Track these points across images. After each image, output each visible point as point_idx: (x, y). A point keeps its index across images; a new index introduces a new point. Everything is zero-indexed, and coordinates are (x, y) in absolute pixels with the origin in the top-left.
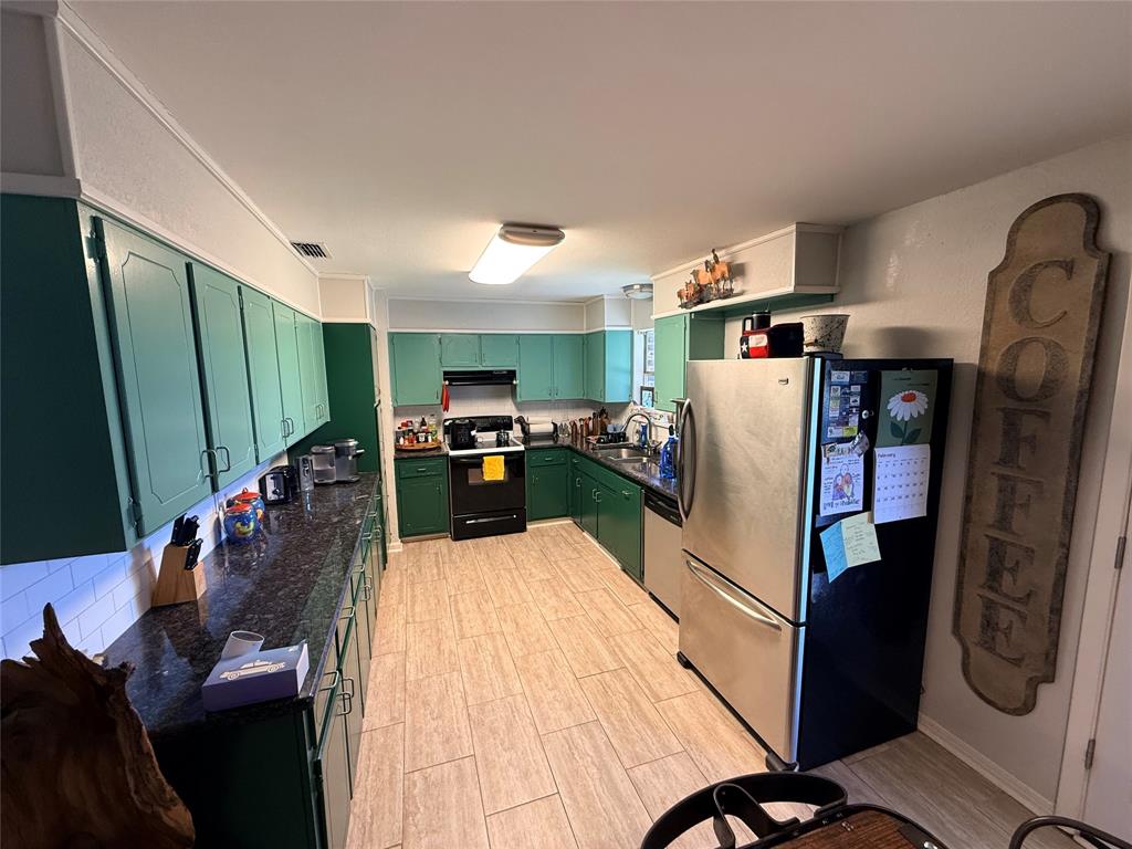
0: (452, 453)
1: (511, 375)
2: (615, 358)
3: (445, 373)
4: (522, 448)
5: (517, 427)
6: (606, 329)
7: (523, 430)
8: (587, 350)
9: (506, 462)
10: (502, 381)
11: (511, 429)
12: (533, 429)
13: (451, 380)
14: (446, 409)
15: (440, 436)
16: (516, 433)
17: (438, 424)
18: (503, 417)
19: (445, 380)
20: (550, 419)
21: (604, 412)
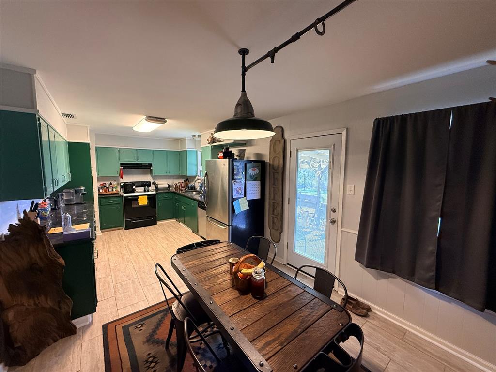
0: (125, 195)
1: (150, 165)
2: (190, 160)
3: (121, 164)
4: (155, 193)
5: (153, 186)
6: (187, 149)
7: (155, 187)
8: (180, 156)
9: (148, 198)
10: (146, 168)
11: (150, 186)
12: (159, 186)
13: (124, 167)
14: (122, 178)
15: (119, 189)
16: (152, 188)
17: (118, 184)
18: (147, 182)
19: (121, 166)
20: (167, 183)
21: (188, 179)
